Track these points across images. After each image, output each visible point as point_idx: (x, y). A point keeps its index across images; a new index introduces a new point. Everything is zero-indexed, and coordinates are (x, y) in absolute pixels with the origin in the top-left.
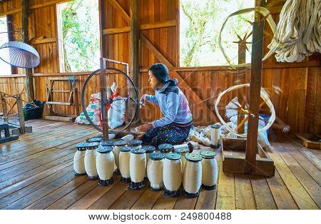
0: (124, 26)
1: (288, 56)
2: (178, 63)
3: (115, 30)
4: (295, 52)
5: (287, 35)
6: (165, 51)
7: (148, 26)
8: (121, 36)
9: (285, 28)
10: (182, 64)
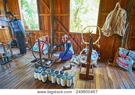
0: (48, 14)
1: (107, 34)
2: (69, 30)
3: (44, 15)
4: (109, 33)
5: (107, 28)
6: (64, 25)
7: (57, 15)
8: (47, 17)
9: (107, 25)
10: (71, 31)
